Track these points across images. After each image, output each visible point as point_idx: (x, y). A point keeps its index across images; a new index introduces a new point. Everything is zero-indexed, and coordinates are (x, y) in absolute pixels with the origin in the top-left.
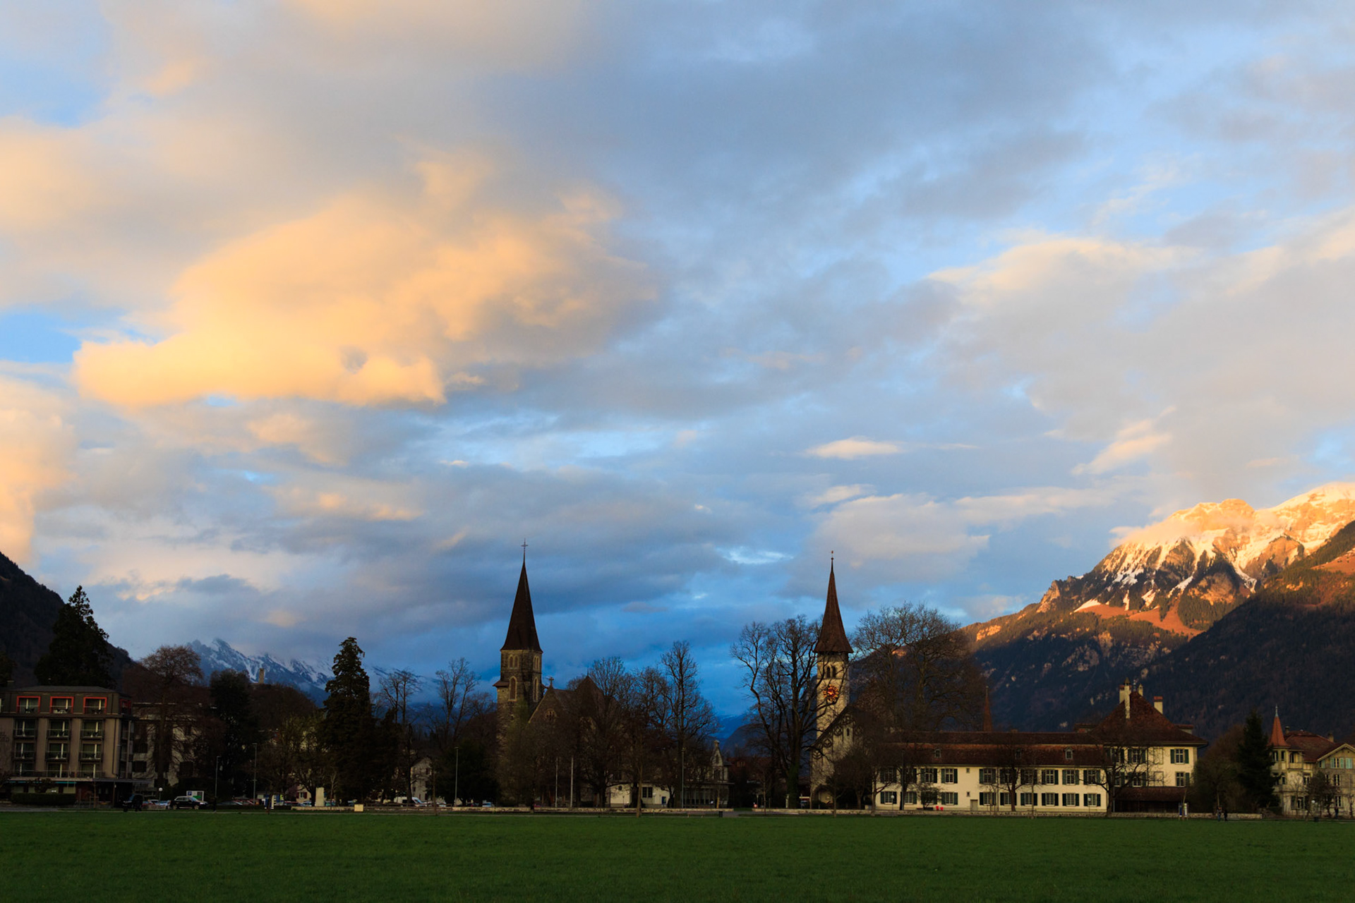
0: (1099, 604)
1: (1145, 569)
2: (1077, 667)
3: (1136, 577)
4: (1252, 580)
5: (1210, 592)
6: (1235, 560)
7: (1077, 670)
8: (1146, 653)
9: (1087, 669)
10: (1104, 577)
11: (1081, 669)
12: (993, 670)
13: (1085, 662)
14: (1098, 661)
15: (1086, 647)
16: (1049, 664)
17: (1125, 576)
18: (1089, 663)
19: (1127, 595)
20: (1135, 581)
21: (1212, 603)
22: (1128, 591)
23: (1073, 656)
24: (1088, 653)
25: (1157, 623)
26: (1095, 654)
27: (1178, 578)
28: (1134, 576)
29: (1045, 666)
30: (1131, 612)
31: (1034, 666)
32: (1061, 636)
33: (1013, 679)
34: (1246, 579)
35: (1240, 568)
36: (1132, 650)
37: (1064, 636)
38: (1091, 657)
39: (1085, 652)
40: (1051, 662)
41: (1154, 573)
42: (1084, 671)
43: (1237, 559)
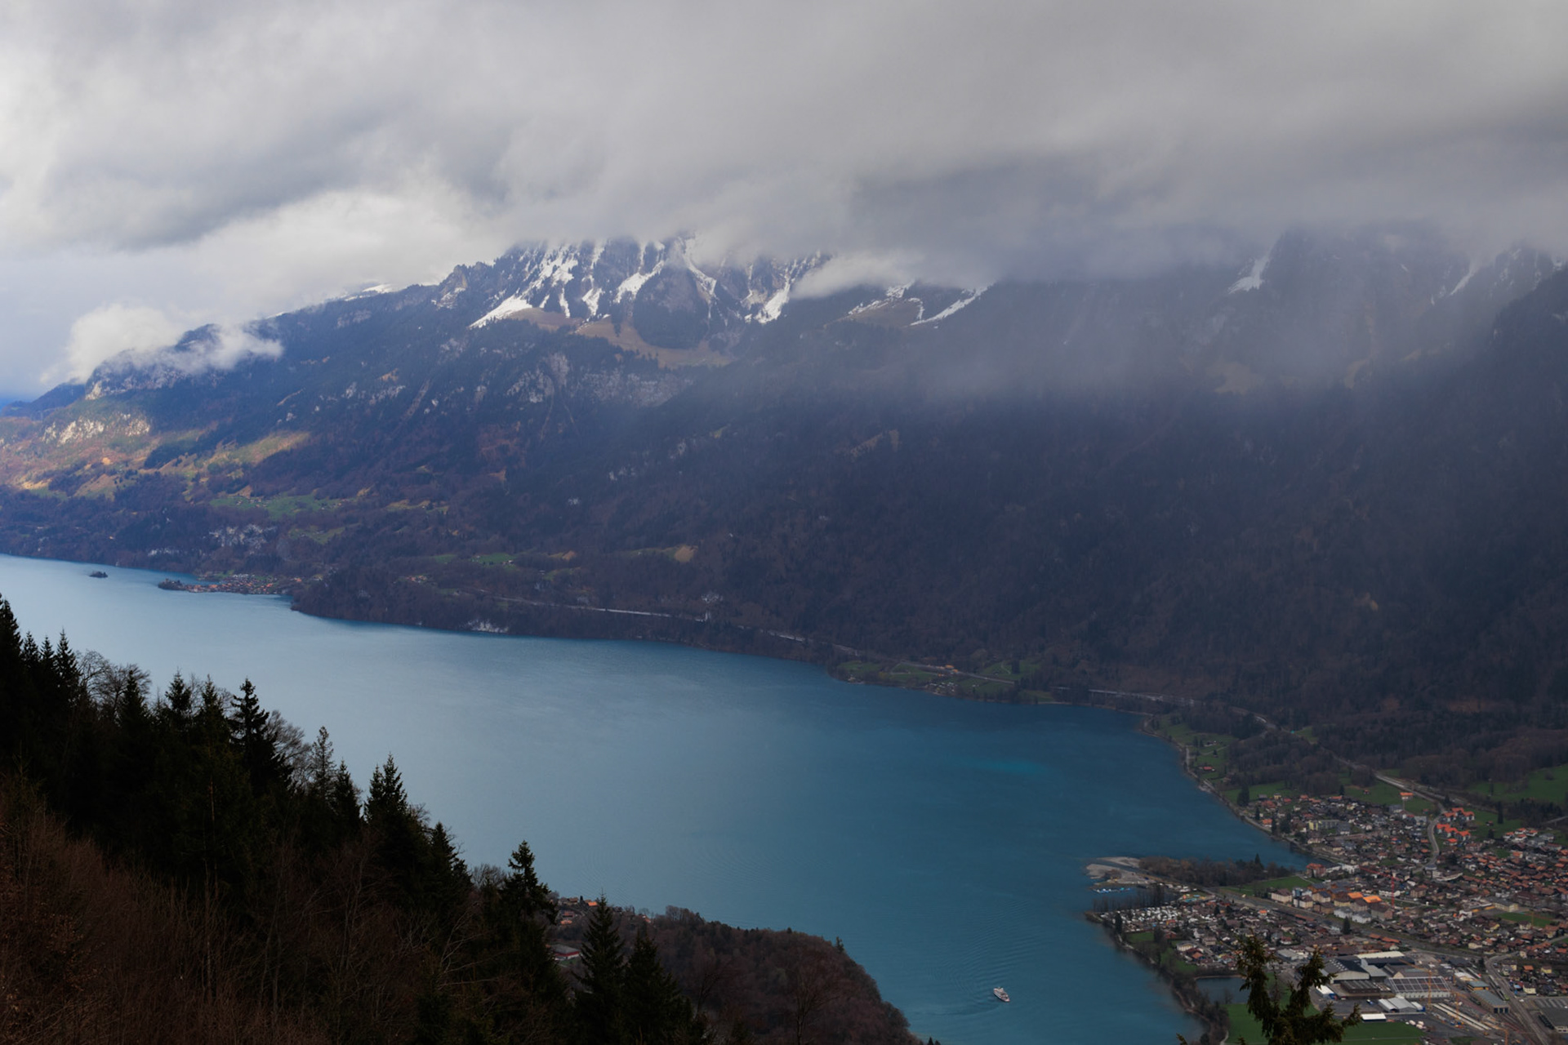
0: (531, 306)
1: (580, 261)
2: (528, 397)
3: (570, 272)
4: (709, 279)
5: (669, 298)
6: (684, 252)
7: (529, 401)
8: (609, 379)
9: (541, 400)
10: (525, 267)
11: (534, 400)
12: (401, 387)
13: (539, 391)
14: (553, 390)
15: (538, 372)
16: (484, 387)
17: (555, 269)
18: (544, 394)
19: (562, 295)
20: (570, 277)
21: (670, 311)
22: (563, 289)
23: (521, 383)
24: (541, 380)
25: (613, 339)
26: (550, 381)
27: (621, 274)
28: (567, 270)
29: (479, 389)
30: (575, 321)
31: (462, 389)
32: (494, 351)
33: (434, 402)
34: (702, 278)
35: (692, 262)
36: (594, 375)
37: (499, 351)
38: (545, 385)
39: (537, 378)
40: (486, 385)
41: (592, 267)
42: (538, 403)
43: (686, 250)
